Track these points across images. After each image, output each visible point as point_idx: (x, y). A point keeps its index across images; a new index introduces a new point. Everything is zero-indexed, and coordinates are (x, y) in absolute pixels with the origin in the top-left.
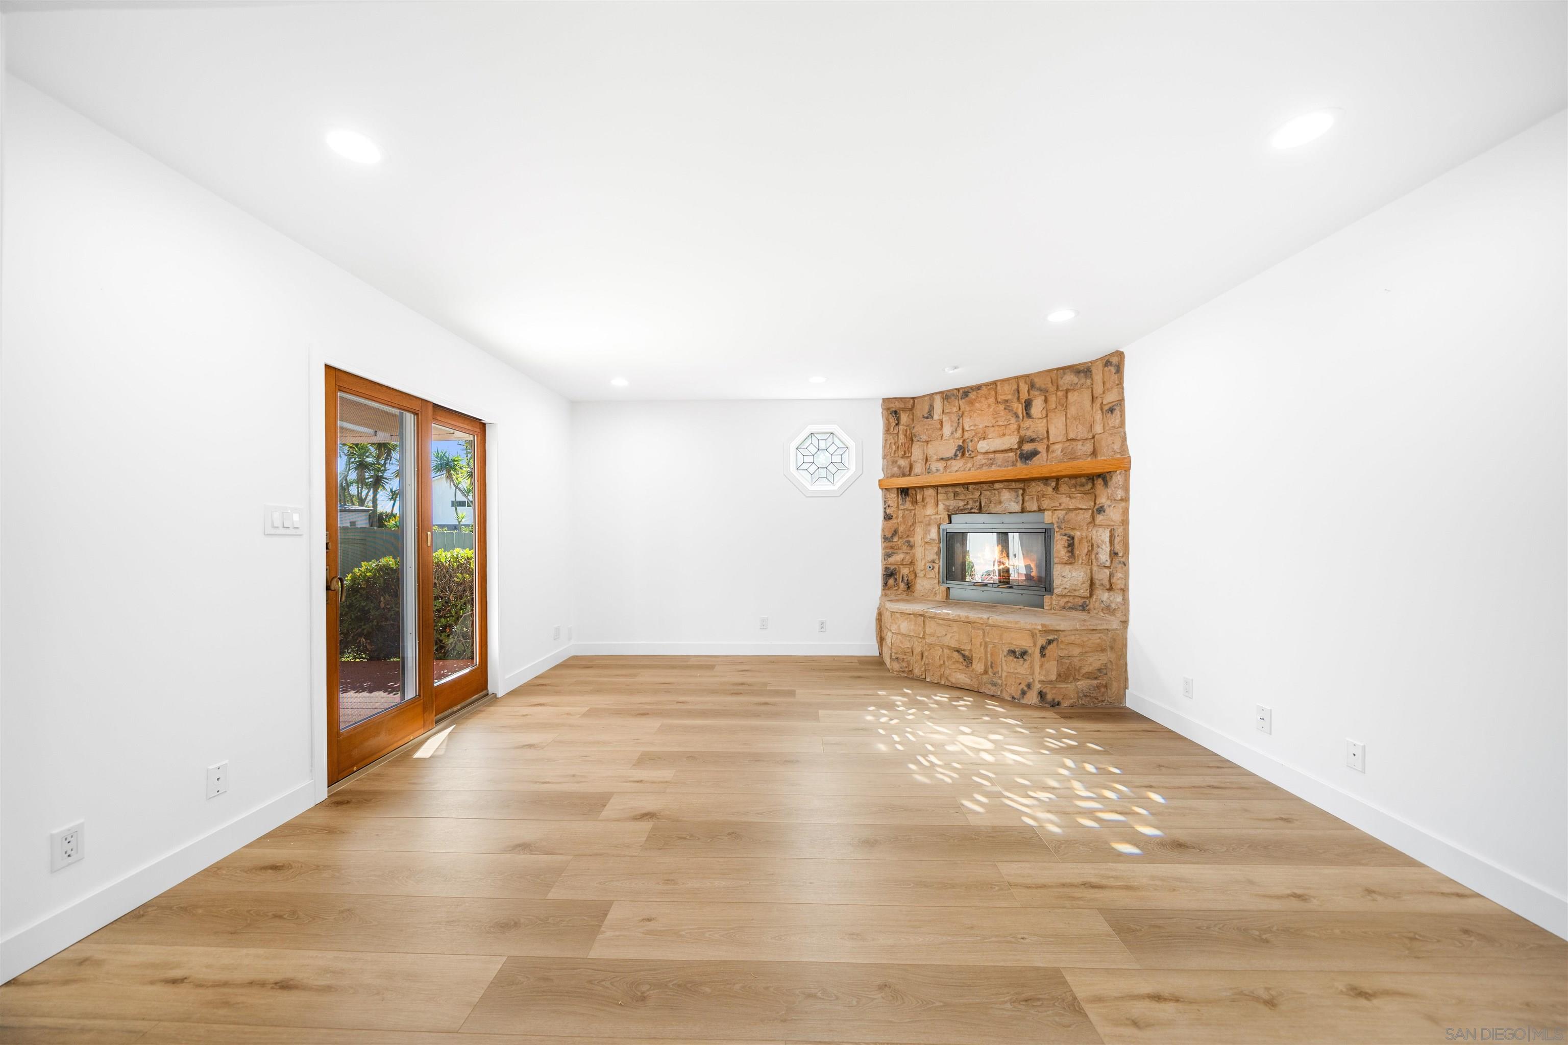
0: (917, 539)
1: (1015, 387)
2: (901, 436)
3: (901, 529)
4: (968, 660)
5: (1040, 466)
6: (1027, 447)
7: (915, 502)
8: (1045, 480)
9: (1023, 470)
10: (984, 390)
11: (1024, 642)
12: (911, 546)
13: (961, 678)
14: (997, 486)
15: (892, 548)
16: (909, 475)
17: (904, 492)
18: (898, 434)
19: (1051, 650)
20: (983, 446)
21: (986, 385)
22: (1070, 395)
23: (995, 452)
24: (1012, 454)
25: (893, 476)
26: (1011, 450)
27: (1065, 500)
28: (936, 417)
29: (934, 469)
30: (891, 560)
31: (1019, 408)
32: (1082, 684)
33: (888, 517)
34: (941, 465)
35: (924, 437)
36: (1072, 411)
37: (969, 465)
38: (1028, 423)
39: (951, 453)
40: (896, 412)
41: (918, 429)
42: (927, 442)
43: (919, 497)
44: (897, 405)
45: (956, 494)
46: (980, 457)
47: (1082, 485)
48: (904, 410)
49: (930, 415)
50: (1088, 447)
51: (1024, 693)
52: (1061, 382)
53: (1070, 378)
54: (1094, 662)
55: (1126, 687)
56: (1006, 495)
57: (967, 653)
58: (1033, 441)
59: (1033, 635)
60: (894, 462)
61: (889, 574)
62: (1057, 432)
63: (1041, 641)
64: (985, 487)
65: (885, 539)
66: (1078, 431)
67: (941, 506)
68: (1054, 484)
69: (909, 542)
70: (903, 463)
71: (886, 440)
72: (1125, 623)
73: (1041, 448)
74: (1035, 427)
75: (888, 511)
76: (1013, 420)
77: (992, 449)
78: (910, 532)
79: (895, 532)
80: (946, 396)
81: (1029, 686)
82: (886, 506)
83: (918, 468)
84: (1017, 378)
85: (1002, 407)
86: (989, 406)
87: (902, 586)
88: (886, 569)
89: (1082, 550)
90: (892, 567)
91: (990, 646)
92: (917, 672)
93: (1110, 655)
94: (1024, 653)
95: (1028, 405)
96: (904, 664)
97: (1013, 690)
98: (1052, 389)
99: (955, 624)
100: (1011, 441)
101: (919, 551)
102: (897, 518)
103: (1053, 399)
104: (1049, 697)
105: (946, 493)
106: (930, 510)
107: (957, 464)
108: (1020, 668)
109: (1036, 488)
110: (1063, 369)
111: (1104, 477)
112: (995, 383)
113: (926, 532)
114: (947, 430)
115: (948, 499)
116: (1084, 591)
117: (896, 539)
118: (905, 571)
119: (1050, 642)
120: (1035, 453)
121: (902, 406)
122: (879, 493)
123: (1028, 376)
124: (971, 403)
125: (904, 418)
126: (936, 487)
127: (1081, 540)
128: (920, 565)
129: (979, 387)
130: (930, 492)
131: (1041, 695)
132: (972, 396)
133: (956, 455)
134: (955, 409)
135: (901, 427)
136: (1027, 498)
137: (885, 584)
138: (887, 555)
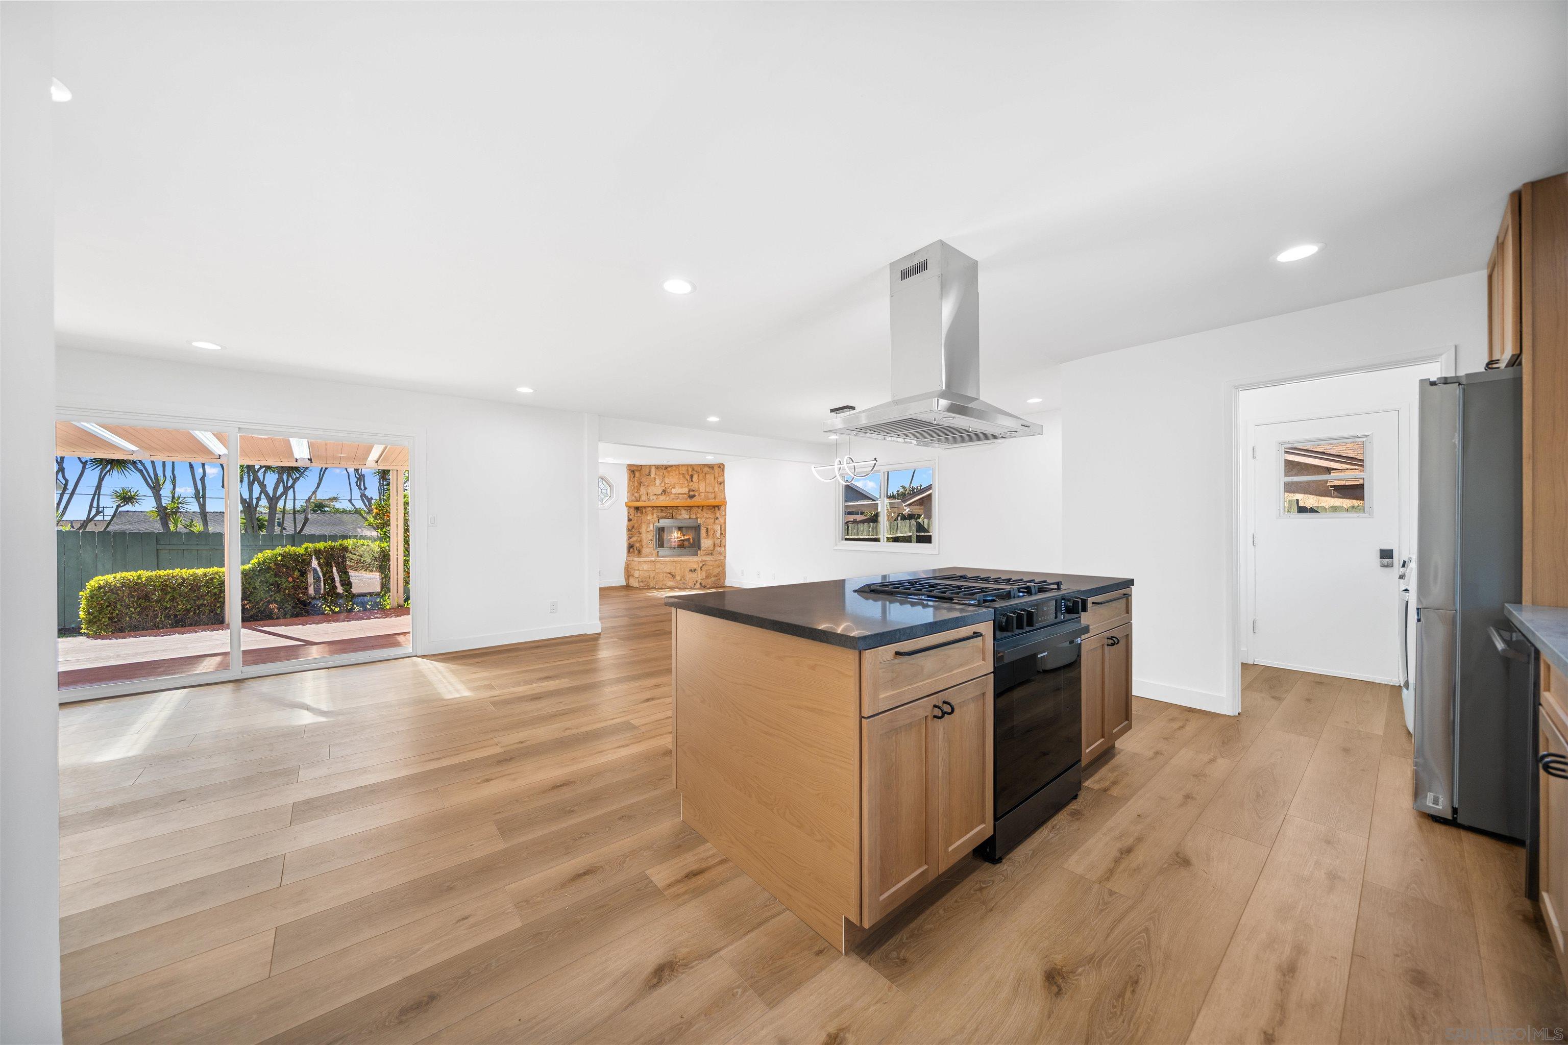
0: (643, 529)
1: (687, 468)
2: (636, 483)
3: (636, 526)
4: (674, 576)
5: (697, 501)
6: (692, 493)
7: (642, 513)
8: (699, 507)
9: (689, 502)
10: (674, 468)
11: (695, 566)
12: (640, 534)
13: (671, 584)
14: (680, 508)
15: (632, 534)
16: (639, 501)
17: (637, 508)
18: (634, 481)
19: (704, 568)
20: (674, 491)
21: (675, 466)
22: (707, 475)
23: (679, 494)
24: (686, 495)
25: (632, 501)
26: (685, 494)
27: (705, 514)
28: (652, 476)
29: (651, 499)
30: (631, 540)
31: (688, 478)
32: (713, 579)
33: (630, 520)
34: (655, 497)
35: (647, 484)
36: (708, 481)
37: (668, 498)
38: (692, 483)
39: (660, 493)
40: (633, 471)
41: (643, 480)
42: (648, 486)
43: (644, 511)
44: (635, 468)
45: (662, 510)
46: (672, 495)
47: (711, 509)
48: (637, 470)
49: (649, 474)
50: (713, 496)
51: (695, 584)
52: (704, 470)
53: (706, 469)
54: (716, 571)
55: (725, 579)
56: (683, 512)
57: (673, 574)
58: (693, 491)
59: (698, 563)
60: (633, 495)
61: (631, 547)
62: (702, 489)
63: (701, 565)
64: (675, 508)
65: (629, 530)
66: (710, 489)
67: (655, 515)
68: (701, 508)
69: (639, 531)
70: (636, 495)
71: (629, 484)
72: (725, 557)
73: (697, 494)
74: (694, 485)
75: (630, 517)
76: (686, 482)
77: (678, 493)
78: (640, 527)
79: (633, 527)
80: (658, 467)
81: (697, 582)
82: (629, 515)
83: (643, 498)
84: (688, 466)
85: (681, 476)
86: (676, 475)
87: (636, 552)
88: (629, 544)
89: (711, 533)
90: (632, 544)
91: (683, 569)
92: (652, 585)
93: (721, 569)
94: (695, 570)
95: (692, 477)
96: (646, 583)
97: (691, 584)
98: (701, 472)
99: (668, 563)
100: (686, 490)
101: (644, 536)
102: (634, 520)
103: (701, 476)
104: (703, 584)
105: (657, 510)
106: (649, 517)
107: (662, 498)
108: (694, 575)
109: (695, 510)
110: (705, 465)
111: (718, 507)
112: (679, 465)
113: (648, 527)
114: (658, 482)
115: (658, 512)
116: (712, 548)
117: (633, 530)
118: (638, 545)
119: (703, 565)
120: (694, 496)
121: (636, 469)
122: (625, 510)
123: (692, 465)
124: (668, 472)
125: (637, 474)
126: (652, 507)
127: (711, 529)
128: (645, 541)
129: (672, 466)
130: (650, 509)
131: (701, 584)
132: (669, 469)
133: (662, 494)
134: (661, 474)
135: (636, 479)
136: (691, 513)
137: (629, 552)
138: (630, 538)
